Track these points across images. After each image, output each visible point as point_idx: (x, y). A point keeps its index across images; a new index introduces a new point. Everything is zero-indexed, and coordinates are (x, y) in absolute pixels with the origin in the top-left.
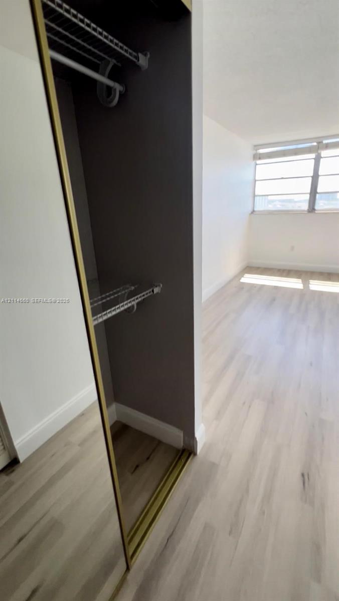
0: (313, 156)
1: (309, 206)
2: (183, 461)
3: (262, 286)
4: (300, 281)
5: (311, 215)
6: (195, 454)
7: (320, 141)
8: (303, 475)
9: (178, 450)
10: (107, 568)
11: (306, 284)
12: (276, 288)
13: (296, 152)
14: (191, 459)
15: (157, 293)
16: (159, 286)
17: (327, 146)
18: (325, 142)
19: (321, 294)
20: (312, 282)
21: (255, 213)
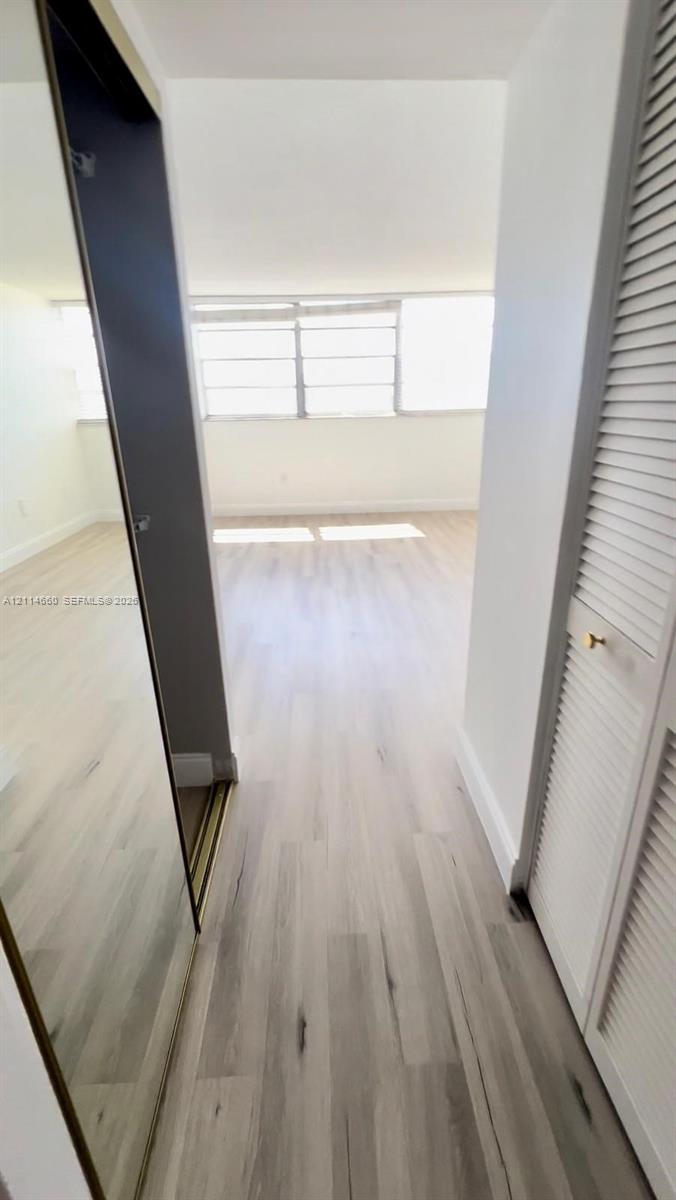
0: (291, 324)
1: (299, 409)
2: (222, 795)
3: (252, 545)
4: (306, 530)
5: (302, 421)
6: (236, 783)
7: (296, 301)
8: (379, 752)
9: (209, 788)
10: (162, 951)
11: (316, 533)
12: (273, 545)
13: (263, 316)
14: (233, 789)
15: (145, 532)
16: (145, 518)
17: (309, 311)
18: (303, 304)
19: (340, 544)
20: (322, 529)
21: (212, 419)
